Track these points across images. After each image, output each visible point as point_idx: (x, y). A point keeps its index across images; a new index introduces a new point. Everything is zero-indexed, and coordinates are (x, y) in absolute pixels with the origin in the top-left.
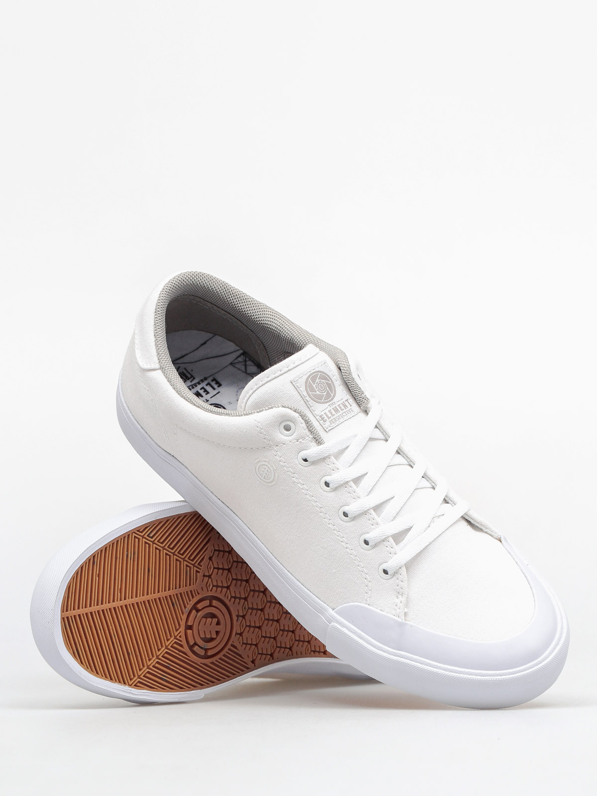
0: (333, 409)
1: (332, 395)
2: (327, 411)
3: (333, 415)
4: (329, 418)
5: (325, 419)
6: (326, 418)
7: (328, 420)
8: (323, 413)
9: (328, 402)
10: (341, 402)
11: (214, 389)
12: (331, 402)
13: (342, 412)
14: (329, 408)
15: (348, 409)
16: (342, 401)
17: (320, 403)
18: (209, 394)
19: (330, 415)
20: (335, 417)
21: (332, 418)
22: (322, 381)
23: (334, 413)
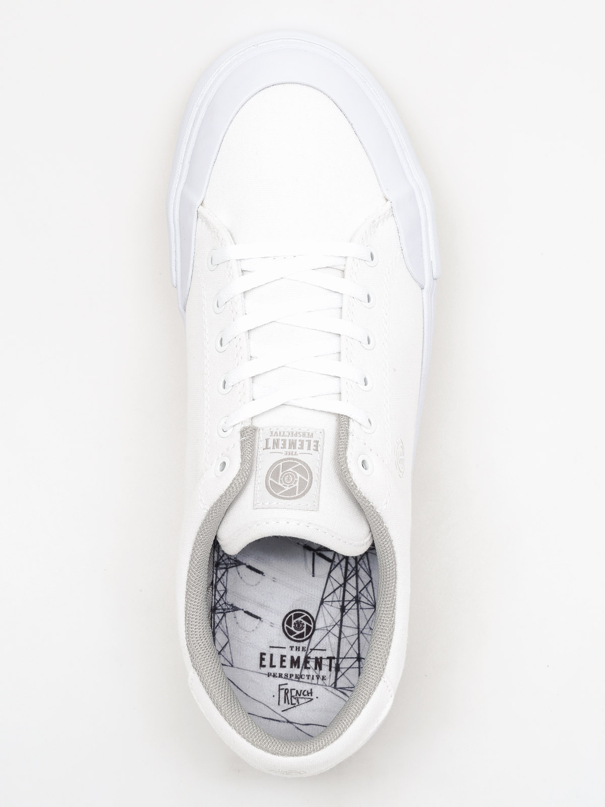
0: (294, 448)
1: (281, 464)
2: (305, 450)
3: (302, 442)
4: (309, 442)
5: (315, 444)
6: (313, 444)
7: (312, 440)
8: (312, 451)
9: (294, 459)
10: (276, 450)
11: (272, 655)
12: (291, 456)
13: (287, 439)
14: (298, 451)
15: (276, 438)
16: (274, 451)
17: (304, 464)
18: (283, 654)
19: (306, 444)
20: (302, 438)
21: (305, 439)
22: (281, 485)
23: (298, 443)
